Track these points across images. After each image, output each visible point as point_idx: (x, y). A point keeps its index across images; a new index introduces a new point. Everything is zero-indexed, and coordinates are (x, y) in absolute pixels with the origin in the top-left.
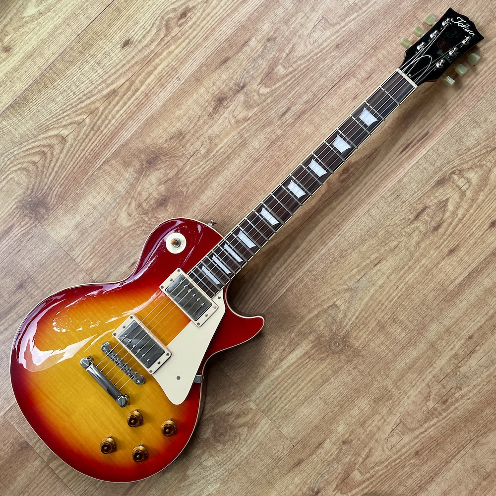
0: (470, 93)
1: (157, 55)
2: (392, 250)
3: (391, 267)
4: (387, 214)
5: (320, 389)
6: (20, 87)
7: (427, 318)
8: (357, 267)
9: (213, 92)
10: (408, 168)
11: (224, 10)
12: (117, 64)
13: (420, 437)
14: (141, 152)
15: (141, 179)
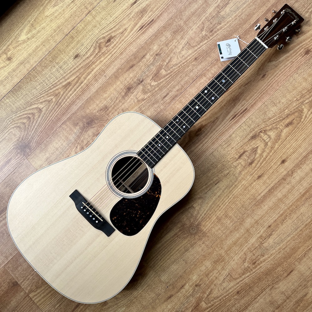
0: (271, 87)
1: (94, 63)
2: (226, 176)
3: (225, 185)
4: (223, 155)
5: (184, 255)
6: (16, 80)
7: (245, 215)
8: (205, 185)
9: (125, 84)
10: (235, 129)
11: (132, 38)
12: (71, 68)
13: (240, 283)
14: (84, 117)
15: (83, 133)
